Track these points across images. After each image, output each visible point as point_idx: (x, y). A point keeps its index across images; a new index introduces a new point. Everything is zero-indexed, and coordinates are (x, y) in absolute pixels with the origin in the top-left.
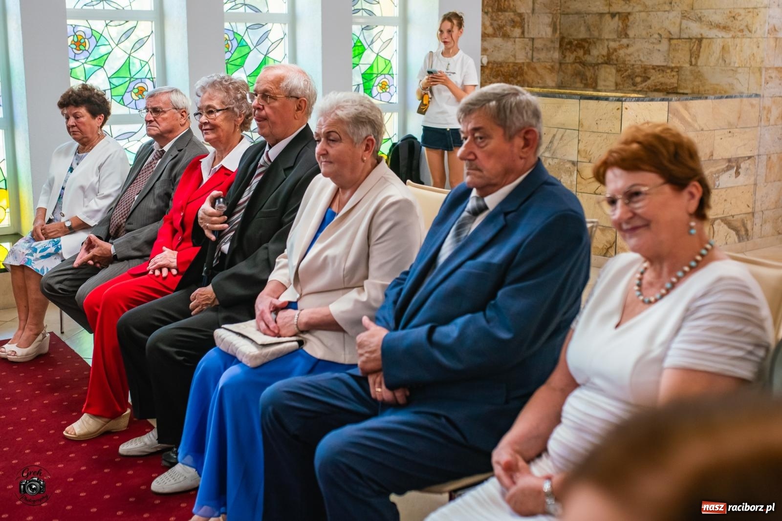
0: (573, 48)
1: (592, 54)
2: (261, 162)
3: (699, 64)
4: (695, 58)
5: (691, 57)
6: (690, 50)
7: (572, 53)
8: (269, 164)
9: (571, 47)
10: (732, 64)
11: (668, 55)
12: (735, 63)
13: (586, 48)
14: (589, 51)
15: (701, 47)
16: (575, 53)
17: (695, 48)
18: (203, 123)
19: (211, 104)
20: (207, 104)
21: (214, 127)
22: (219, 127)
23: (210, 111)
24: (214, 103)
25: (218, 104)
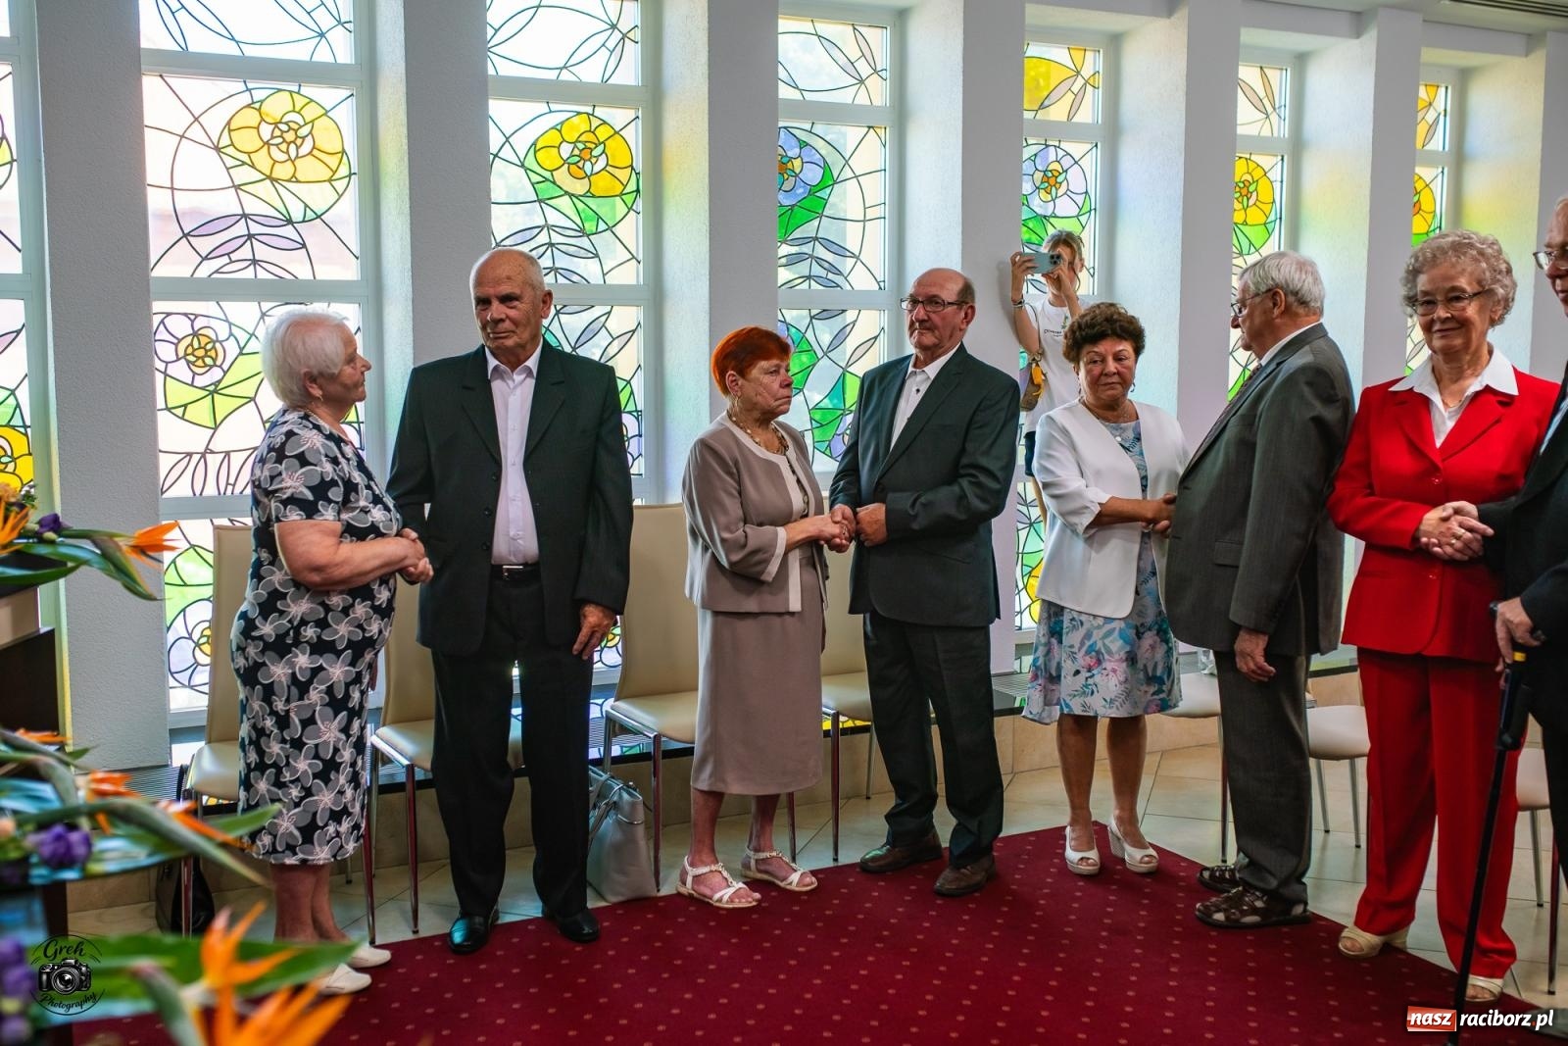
18: (1439, 318)
19: (1457, 284)
20: (1448, 285)
21: (1463, 324)
22: (1473, 324)
23: (1454, 296)
24: (1463, 283)
25: (1470, 284)
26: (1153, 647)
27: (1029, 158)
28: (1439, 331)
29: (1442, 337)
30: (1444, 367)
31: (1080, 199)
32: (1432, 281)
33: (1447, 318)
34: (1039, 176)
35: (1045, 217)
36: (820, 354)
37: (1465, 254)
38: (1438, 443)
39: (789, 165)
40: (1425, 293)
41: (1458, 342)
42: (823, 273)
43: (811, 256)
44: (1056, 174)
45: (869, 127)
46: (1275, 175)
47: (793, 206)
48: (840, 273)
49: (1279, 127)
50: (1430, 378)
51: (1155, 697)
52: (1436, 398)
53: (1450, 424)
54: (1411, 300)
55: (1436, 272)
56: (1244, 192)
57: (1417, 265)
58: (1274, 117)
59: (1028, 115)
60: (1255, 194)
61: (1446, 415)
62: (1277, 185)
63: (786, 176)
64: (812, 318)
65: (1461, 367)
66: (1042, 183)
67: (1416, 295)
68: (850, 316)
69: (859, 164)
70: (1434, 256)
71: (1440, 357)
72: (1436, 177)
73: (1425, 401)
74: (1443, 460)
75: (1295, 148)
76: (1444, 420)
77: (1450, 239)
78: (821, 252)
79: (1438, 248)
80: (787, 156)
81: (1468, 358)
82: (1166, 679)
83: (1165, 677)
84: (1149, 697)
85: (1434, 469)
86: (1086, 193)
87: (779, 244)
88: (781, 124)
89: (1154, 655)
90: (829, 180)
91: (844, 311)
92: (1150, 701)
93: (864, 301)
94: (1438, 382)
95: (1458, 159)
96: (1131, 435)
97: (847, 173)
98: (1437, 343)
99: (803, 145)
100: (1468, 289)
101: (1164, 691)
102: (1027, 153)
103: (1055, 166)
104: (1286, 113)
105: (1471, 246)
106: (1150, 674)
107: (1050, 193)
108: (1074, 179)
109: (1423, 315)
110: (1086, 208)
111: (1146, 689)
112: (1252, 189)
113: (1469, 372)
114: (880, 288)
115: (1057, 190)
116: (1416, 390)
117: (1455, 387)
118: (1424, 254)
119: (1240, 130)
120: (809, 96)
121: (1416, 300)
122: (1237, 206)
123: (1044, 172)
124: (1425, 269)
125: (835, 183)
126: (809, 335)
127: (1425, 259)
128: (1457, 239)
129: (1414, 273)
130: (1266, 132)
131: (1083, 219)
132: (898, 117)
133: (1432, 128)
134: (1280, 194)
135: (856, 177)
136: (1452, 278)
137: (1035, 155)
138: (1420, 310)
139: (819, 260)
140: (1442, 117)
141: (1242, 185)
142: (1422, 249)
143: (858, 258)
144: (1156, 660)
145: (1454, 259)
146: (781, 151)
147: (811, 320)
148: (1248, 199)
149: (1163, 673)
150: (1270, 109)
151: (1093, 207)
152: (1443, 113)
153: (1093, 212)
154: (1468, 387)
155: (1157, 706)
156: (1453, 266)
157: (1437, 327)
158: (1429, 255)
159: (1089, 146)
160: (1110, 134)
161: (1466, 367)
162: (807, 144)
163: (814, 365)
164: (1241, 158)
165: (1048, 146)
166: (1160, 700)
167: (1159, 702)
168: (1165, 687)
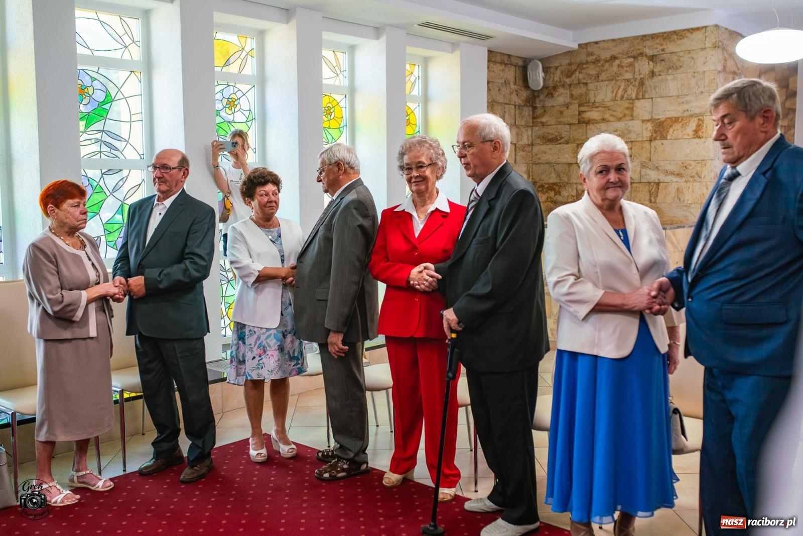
0: (545, 190)
1: (562, 194)
3: (657, 201)
4: (654, 197)
5: (650, 196)
6: (650, 192)
7: (544, 194)
8: (478, 198)
9: (543, 189)
10: (686, 202)
11: (631, 195)
12: (688, 200)
13: (557, 190)
14: (560, 192)
15: (658, 189)
16: (546, 194)
17: (654, 190)
18: (414, 176)
19: (420, 160)
20: (417, 160)
21: (424, 179)
22: (429, 178)
23: (420, 166)
24: (423, 159)
25: (426, 160)
26: (292, 342)
27: (220, 92)
28: (415, 182)
29: (416, 185)
30: (418, 200)
31: (247, 113)
32: (410, 158)
33: (417, 176)
34: (225, 101)
35: (229, 122)
36: (108, 194)
37: (423, 146)
38: (417, 235)
39: (86, 90)
40: (407, 164)
41: (423, 187)
42: (108, 150)
43: (101, 141)
44: (234, 100)
45: (131, 72)
46: (342, 104)
47: (89, 113)
48: (118, 150)
49: (343, 81)
50: (412, 205)
51: (294, 367)
52: (414, 214)
53: (421, 226)
54: (402, 168)
55: (412, 154)
56: (328, 112)
57: (403, 151)
58: (341, 76)
59: (216, 69)
60: (333, 113)
61: (419, 222)
62: (344, 109)
63: (84, 96)
65: (425, 200)
66: (227, 104)
67: (403, 165)
68: (125, 173)
69: (126, 91)
70: (410, 147)
71: (416, 195)
72: (416, 108)
73: (410, 216)
74: (419, 244)
75: (352, 91)
76: (419, 225)
77: (417, 139)
78: (106, 138)
79: (412, 143)
80: (84, 85)
81: (428, 195)
82: (300, 358)
84: (292, 367)
85: (415, 248)
86: (250, 110)
87: (81, 134)
88: (79, 68)
89: (293, 346)
90: (109, 99)
91: (121, 170)
93: (132, 165)
94: (415, 207)
95: (426, 99)
96: (276, 234)
97: (119, 96)
98: (414, 188)
99: (93, 79)
100: (427, 163)
101: (299, 364)
102: (218, 89)
103: (233, 96)
104: (346, 74)
105: (426, 142)
106: (292, 356)
107: (231, 110)
108: (244, 103)
109: (407, 175)
110: (250, 118)
111: (290, 363)
112: (332, 111)
113: (429, 201)
114: (141, 158)
115: (235, 108)
116: (406, 210)
117: (423, 209)
118: (406, 146)
119: (324, 82)
120: (96, 53)
121: (404, 168)
122: (325, 119)
123: (228, 99)
124: (407, 153)
125: (113, 101)
126: (101, 183)
127: (406, 148)
128: (420, 139)
129: (402, 154)
130: (337, 83)
131: (249, 124)
132: (148, 67)
133: (413, 84)
134: (345, 113)
135: (125, 98)
136: (418, 157)
137: (223, 90)
138: (406, 172)
139: (106, 143)
140: (417, 80)
141: (327, 109)
142: (405, 143)
143: (128, 142)
144: (294, 348)
145: (419, 148)
146: (80, 82)
147: (102, 175)
148: (330, 116)
149: (298, 355)
150: (339, 72)
151: (254, 118)
152: (418, 78)
153: (254, 120)
154: (429, 208)
155: (296, 371)
156: (419, 152)
157: (413, 180)
158: (408, 146)
159: (251, 87)
160: (261, 81)
161: (427, 199)
162: (96, 79)
163: (105, 200)
164: (326, 95)
165: (229, 86)
166: (298, 368)
167: (297, 369)
168: (299, 362)
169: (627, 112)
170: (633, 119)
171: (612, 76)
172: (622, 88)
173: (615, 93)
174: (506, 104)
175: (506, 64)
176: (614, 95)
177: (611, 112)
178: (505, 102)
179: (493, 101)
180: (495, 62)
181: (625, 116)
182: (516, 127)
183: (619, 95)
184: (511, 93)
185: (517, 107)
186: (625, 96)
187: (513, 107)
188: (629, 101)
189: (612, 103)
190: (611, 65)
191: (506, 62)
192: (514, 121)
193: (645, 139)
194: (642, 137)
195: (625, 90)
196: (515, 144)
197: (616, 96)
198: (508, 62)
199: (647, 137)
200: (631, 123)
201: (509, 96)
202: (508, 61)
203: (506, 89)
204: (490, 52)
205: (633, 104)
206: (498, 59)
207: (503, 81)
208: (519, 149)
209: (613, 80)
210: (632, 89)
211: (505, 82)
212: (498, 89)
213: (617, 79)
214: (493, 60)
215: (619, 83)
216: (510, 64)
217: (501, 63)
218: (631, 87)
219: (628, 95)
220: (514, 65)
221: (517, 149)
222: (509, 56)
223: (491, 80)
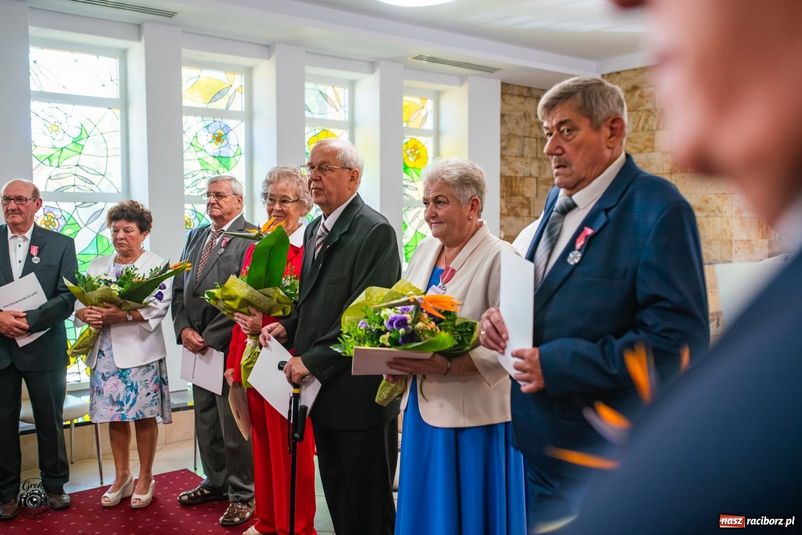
2: (319, 233)
8: (327, 234)
10: (707, 238)
12: (709, 236)
23: (285, 200)
26: (116, 385)
27: (205, 126)
31: (235, 148)
32: (276, 189)
33: (280, 210)
35: (215, 156)
36: (82, 225)
39: (60, 127)
40: (272, 195)
42: (83, 183)
43: (75, 175)
44: (220, 135)
45: (109, 108)
47: (61, 147)
48: (93, 184)
49: (343, 116)
51: (119, 412)
58: (340, 111)
63: (57, 132)
64: (76, 207)
66: (213, 139)
68: (101, 205)
69: (103, 127)
72: (427, 142)
75: (352, 126)
78: (79, 172)
80: (58, 121)
82: (125, 404)
83: (125, 402)
84: (114, 412)
86: (238, 145)
87: (55, 168)
88: (53, 104)
89: (117, 390)
90: (85, 135)
91: (96, 203)
92: (115, 415)
95: (437, 133)
97: (95, 132)
99: (67, 115)
101: (123, 410)
102: (202, 124)
103: (219, 131)
104: (347, 109)
106: (115, 400)
107: (217, 145)
108: (231, 138)
110: (237, 153)
111: (113, 408)
114: (118, 191)
115: (221, 143)
123: (214, 133)
125: (89, 137)
126: (75, 216)
130: (337, 118)
131: (237, 158)
132: (124, 103)
133: (424, 119)
135: (101, 134)
137: (209, 125)
139: (79, 177)
140: (429, 114)
143: (104, 176)
144: (119, 392)
149: (123, 399)
150: (338, 107)
151: (242, 152)
152: (429, 112)
153: (242, 154)
155: (119, 417)
159: (238, 122)
160: (249, 116)
162: (71, 116)
163: (79, 231)
164: (324, 130)
165: (215, 121)
166: (121, 414)
167: (121, 416)
168: (124, 408)
169: (648, 143)
170: (653, 151)
171: (634, 107)
172: (643, 119)
173: (636, 123)
174: (525, 137)
175: (525, 97)
176: (635, 126)
177: (632, 144)
178: (524, 135)
179: (510, 134)
180: (512, 95)
181: (646, 147)
182: (538, 160)
183: (640, 126)
184: (531, 126)
185: (539, 140)
186: (646, 127)
187: (535, 140)
188: (649, 132)
189: (634, 135)
190: (633, 95)
191: (525, 94)
192: (535, 154)
193: (665, 172)
194: (663, 170)
195: (646, 121)
196: (537, 178)
197: (637, 127)
198: (528, 95)
199: (667, 170)
200: (652, 155)
201: (528, 129)
202: (527, 93)
203: (526, 122)
204: (504, 85)
205: (653, 135)
206: (516, 92)
207: (522, 114)
208: (542, 182)
209: (634, 110)
210: (653, 119)
211: (525, 115)
212: (515, 122)
213: (639, 109)
214: (510, 92)
215: (640, 113)
216: (530, 97)
217: (519, 96)
218: (652, 117)
219: (649, 126)
220: (535, 98)
221: (539, 183)
222: (529, 89)
223: (506, 112)
